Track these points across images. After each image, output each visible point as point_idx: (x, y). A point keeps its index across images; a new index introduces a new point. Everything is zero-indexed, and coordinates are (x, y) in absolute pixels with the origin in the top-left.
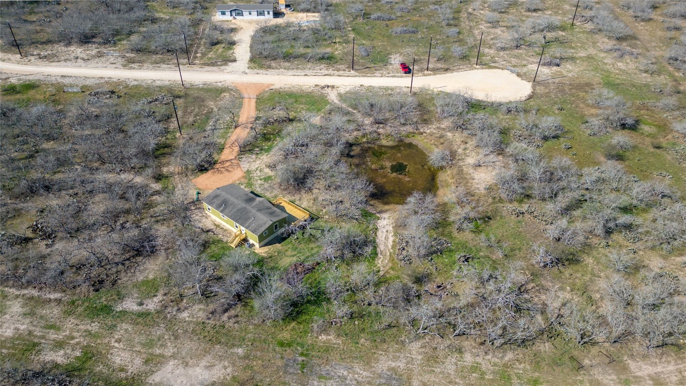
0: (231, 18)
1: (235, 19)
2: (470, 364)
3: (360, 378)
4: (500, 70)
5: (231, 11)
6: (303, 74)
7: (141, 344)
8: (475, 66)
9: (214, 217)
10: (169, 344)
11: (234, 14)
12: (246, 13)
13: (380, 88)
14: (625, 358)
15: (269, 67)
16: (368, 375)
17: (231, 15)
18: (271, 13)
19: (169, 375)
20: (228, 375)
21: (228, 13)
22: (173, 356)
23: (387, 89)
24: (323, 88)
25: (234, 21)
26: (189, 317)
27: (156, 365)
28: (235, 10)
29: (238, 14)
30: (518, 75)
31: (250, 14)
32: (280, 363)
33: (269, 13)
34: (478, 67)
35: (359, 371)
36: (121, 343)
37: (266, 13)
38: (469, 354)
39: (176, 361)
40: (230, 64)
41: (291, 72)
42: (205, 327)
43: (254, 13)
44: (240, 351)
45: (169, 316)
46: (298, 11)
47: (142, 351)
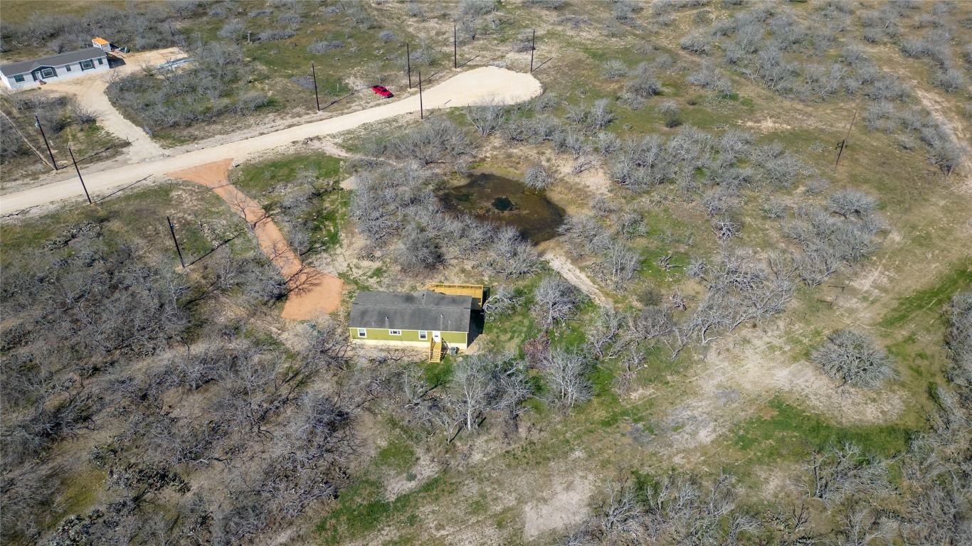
0: (37, 84)
1: (45, 83)
2: (765, 347)
3: (705, 409)
4: (485, 68)
5: (33, 73)
6: (257, 133)
7: (470, 513)
8: (454, 69)
9: (370, 343)
10: (500, 494)
11: (39, 75)
12: (61, 71)
13: (380, 123)
14: (847, 282)
15: (195, 139)
16: (708, 402)
17: (35, 79)
18: (105, 61)
19: (541, 520)
20: (596, 481)
21: (28, 77)
22: (521, 500)
23: (388, 121)
24: (306, 143)
25: (43, 87)
26: (484, 456)
27: (513, 520)
28: (40, 69)
29: (48, 75)
30: (508, 69)
31: (69, 70)
32: (628, 440)
33: (101, 63)
34: (458, 70)
35: (697, 404)
36: (447, 528)
37: (96, 63)
38: (756, 340)
39: (529, 504)
40: (124, 150)
41: (236, 135)
42: (514, 455)
43: (76, 67)
44: (578, 454)
45: (461, 469)
46: (138, 51)
47: (480, 519)
